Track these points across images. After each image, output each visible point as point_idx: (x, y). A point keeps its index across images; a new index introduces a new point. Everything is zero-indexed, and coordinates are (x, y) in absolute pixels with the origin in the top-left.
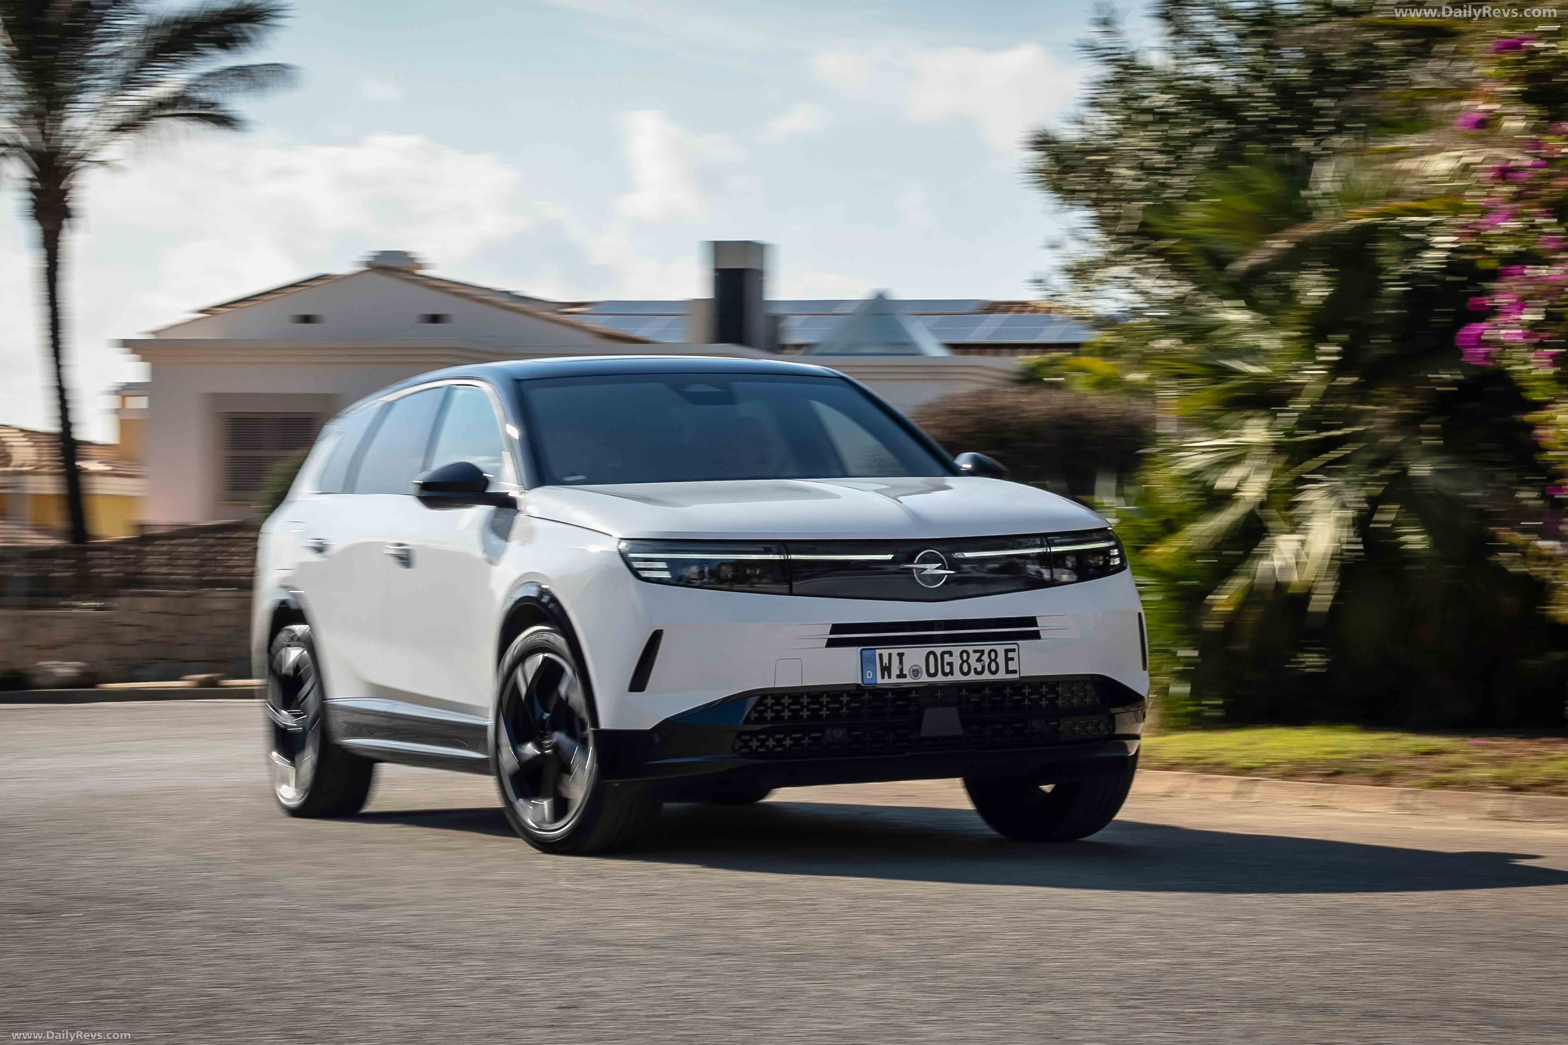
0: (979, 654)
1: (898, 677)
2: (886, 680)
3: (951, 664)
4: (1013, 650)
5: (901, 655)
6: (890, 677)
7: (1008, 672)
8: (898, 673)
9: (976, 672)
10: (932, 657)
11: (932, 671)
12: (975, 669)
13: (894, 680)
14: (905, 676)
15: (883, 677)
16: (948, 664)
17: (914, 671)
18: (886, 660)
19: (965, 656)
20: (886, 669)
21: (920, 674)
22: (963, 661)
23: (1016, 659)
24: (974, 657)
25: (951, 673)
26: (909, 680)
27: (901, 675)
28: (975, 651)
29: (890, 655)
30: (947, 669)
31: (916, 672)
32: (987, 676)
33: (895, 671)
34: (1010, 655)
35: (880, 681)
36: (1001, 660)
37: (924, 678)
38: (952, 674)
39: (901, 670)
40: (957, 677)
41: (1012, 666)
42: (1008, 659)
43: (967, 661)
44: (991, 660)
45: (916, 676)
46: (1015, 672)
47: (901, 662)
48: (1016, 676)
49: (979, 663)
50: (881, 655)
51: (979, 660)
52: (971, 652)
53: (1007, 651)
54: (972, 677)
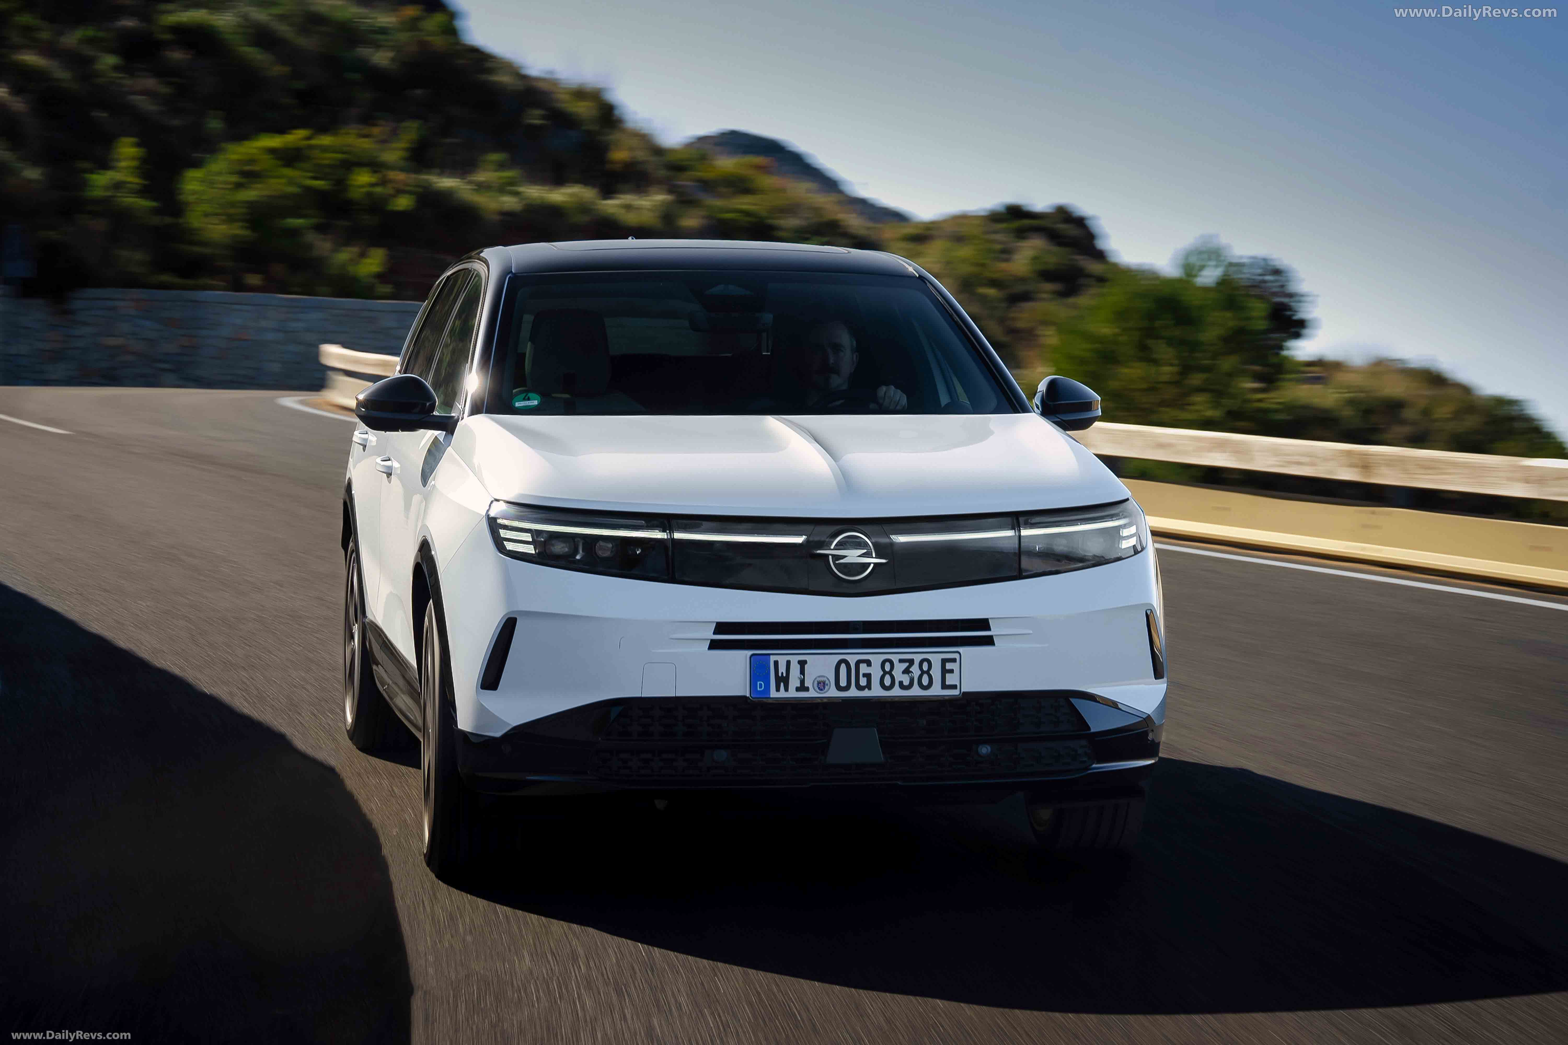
0: (907, 664)
1: (798, 689)
2: (782, 694)
3: (868, 676)
4: (954, 660)
5: (802, 664)
6: (786, 689)
7: (944, 686)
8: (799, 685)
9: (902, 686)
10: (843, 666)
11: (843, 683)
12: (901, 683)
13: (792, 693)
14: (807, 689)
15: (778, 690)
16: (864, 675)
17: (819, 683)
18: (782, 669)
19: (887, 667)
20: (783, 681)
21: (827, 687)
22: (885, 673)
23: (956, 671)
24: (899, 668)
25: (869, 686)
26: (812, 694)
27: (802, 688)
28: (901, 661)
29: (788, 663)
30: (863, 682)
31: (822, 685)
32: (916, 691)
33: (794, 682)
34: (949, 666)
35: (774, 694)
36: (936, 672)
37: (832, 692)
38: (870, 689)
39: (802, 682)
40: (876, 691)
41: (950, 679)
42: (945, 672)
43: (890, 673)
44: (923, 672)
45: (822, 690)
46: (954, 687)
47: (802, 672)
48: (955, 692)
49: (906, 675)
50: (776, 663)
51: (907, 671)
52: (896, 662)
53: (944, 661)
54: (897, 692)
